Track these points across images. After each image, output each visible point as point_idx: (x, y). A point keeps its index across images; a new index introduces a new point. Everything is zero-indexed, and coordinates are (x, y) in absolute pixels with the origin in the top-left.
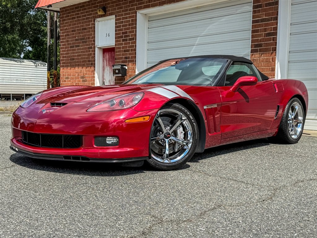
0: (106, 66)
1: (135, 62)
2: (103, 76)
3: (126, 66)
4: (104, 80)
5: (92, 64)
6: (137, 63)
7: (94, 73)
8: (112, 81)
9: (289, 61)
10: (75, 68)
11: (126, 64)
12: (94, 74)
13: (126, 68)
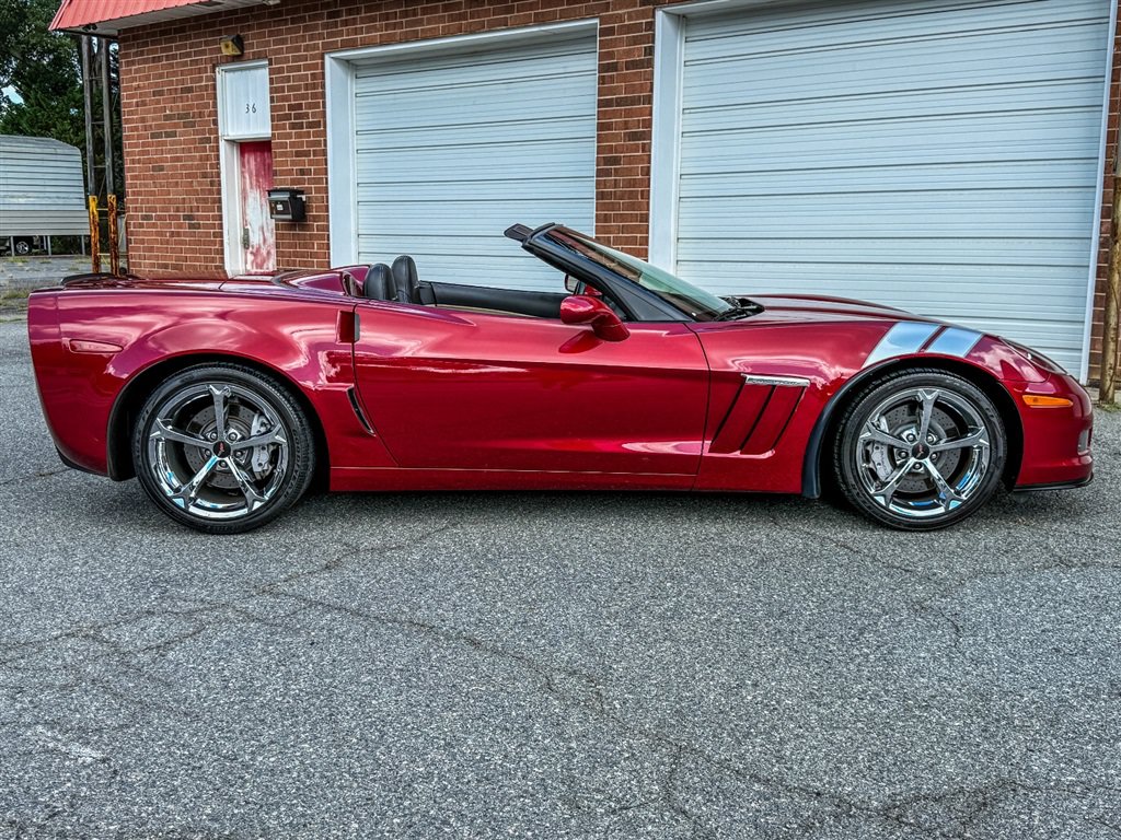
0: (251, 188)
1: (327, 183)
2: (244, 214)
3: (302, 193)
4: (246, 225)
8: (267, 227)
11: (302, 189)
13: (304, 197)
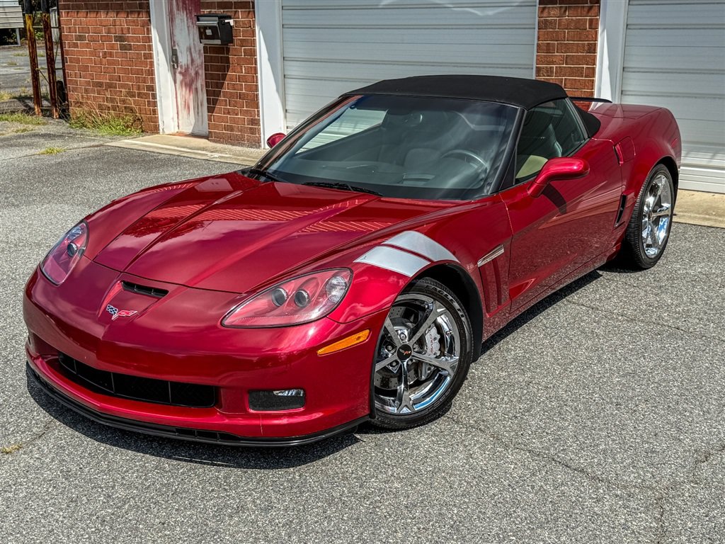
0: (178, 9)
1: (253, 7)
2: (172, 35)
3: (230, 17)
4: (175, 46)
5: (141, 6)
6: (258, 11)
7: (148, 29)
8: (195, 48)
9: (627, 25)
10: (99, 15)
11: (229, 14)
12: (149, 31)
13: (232, 22)
